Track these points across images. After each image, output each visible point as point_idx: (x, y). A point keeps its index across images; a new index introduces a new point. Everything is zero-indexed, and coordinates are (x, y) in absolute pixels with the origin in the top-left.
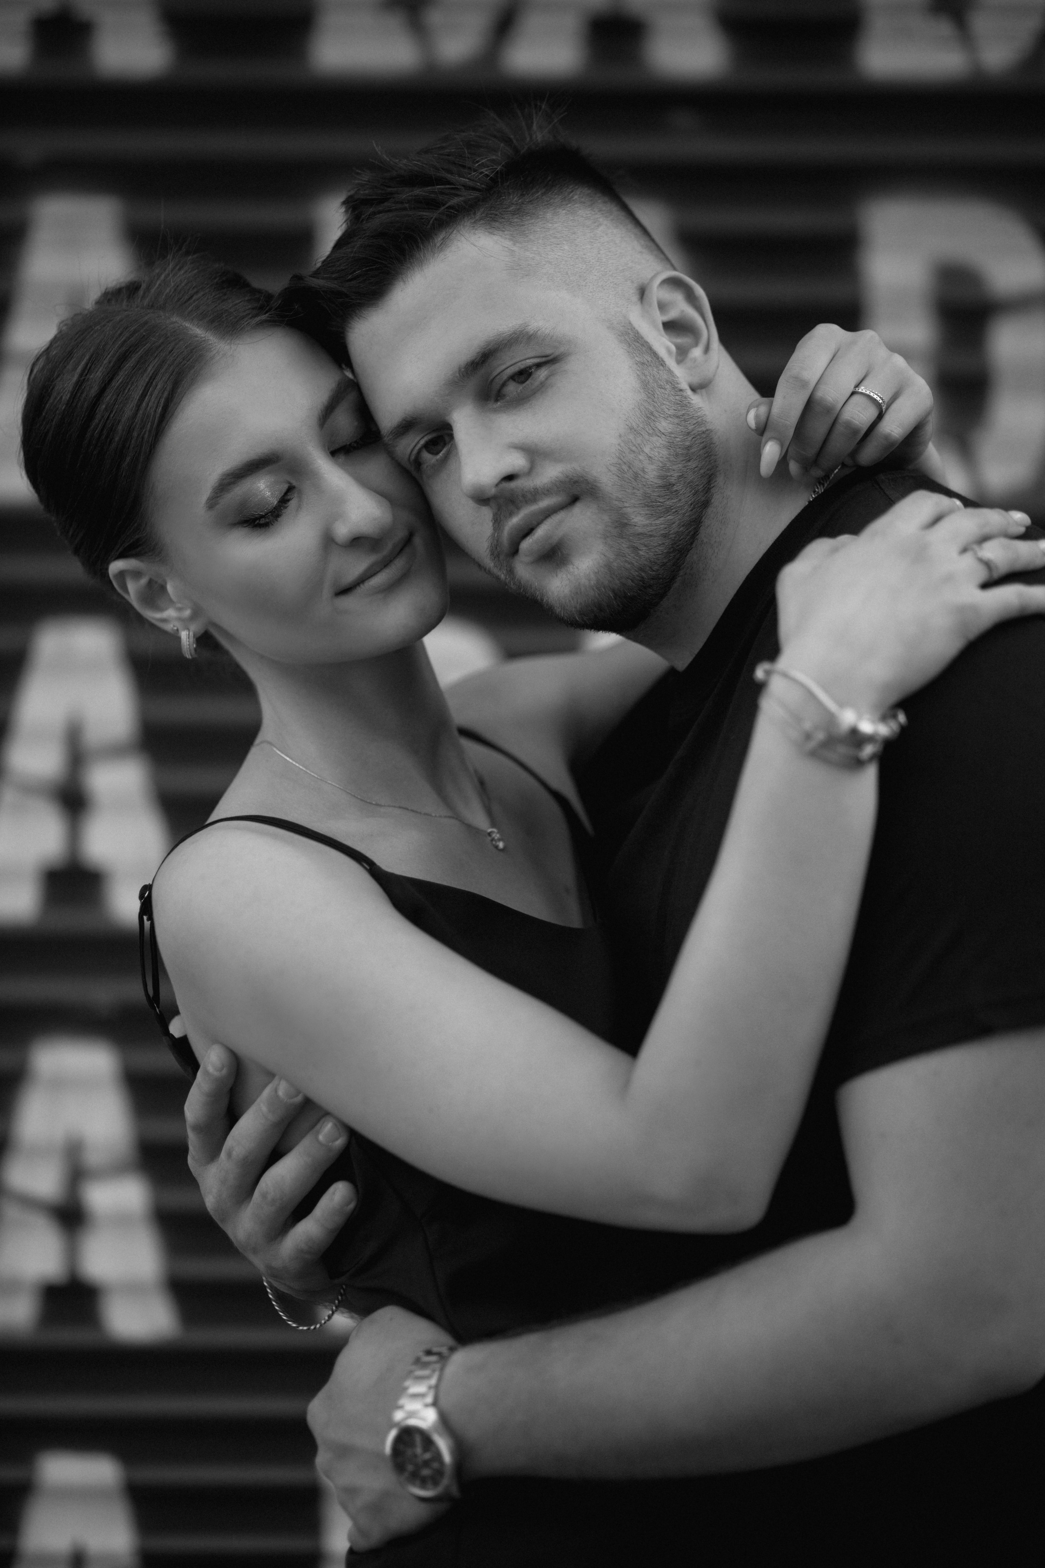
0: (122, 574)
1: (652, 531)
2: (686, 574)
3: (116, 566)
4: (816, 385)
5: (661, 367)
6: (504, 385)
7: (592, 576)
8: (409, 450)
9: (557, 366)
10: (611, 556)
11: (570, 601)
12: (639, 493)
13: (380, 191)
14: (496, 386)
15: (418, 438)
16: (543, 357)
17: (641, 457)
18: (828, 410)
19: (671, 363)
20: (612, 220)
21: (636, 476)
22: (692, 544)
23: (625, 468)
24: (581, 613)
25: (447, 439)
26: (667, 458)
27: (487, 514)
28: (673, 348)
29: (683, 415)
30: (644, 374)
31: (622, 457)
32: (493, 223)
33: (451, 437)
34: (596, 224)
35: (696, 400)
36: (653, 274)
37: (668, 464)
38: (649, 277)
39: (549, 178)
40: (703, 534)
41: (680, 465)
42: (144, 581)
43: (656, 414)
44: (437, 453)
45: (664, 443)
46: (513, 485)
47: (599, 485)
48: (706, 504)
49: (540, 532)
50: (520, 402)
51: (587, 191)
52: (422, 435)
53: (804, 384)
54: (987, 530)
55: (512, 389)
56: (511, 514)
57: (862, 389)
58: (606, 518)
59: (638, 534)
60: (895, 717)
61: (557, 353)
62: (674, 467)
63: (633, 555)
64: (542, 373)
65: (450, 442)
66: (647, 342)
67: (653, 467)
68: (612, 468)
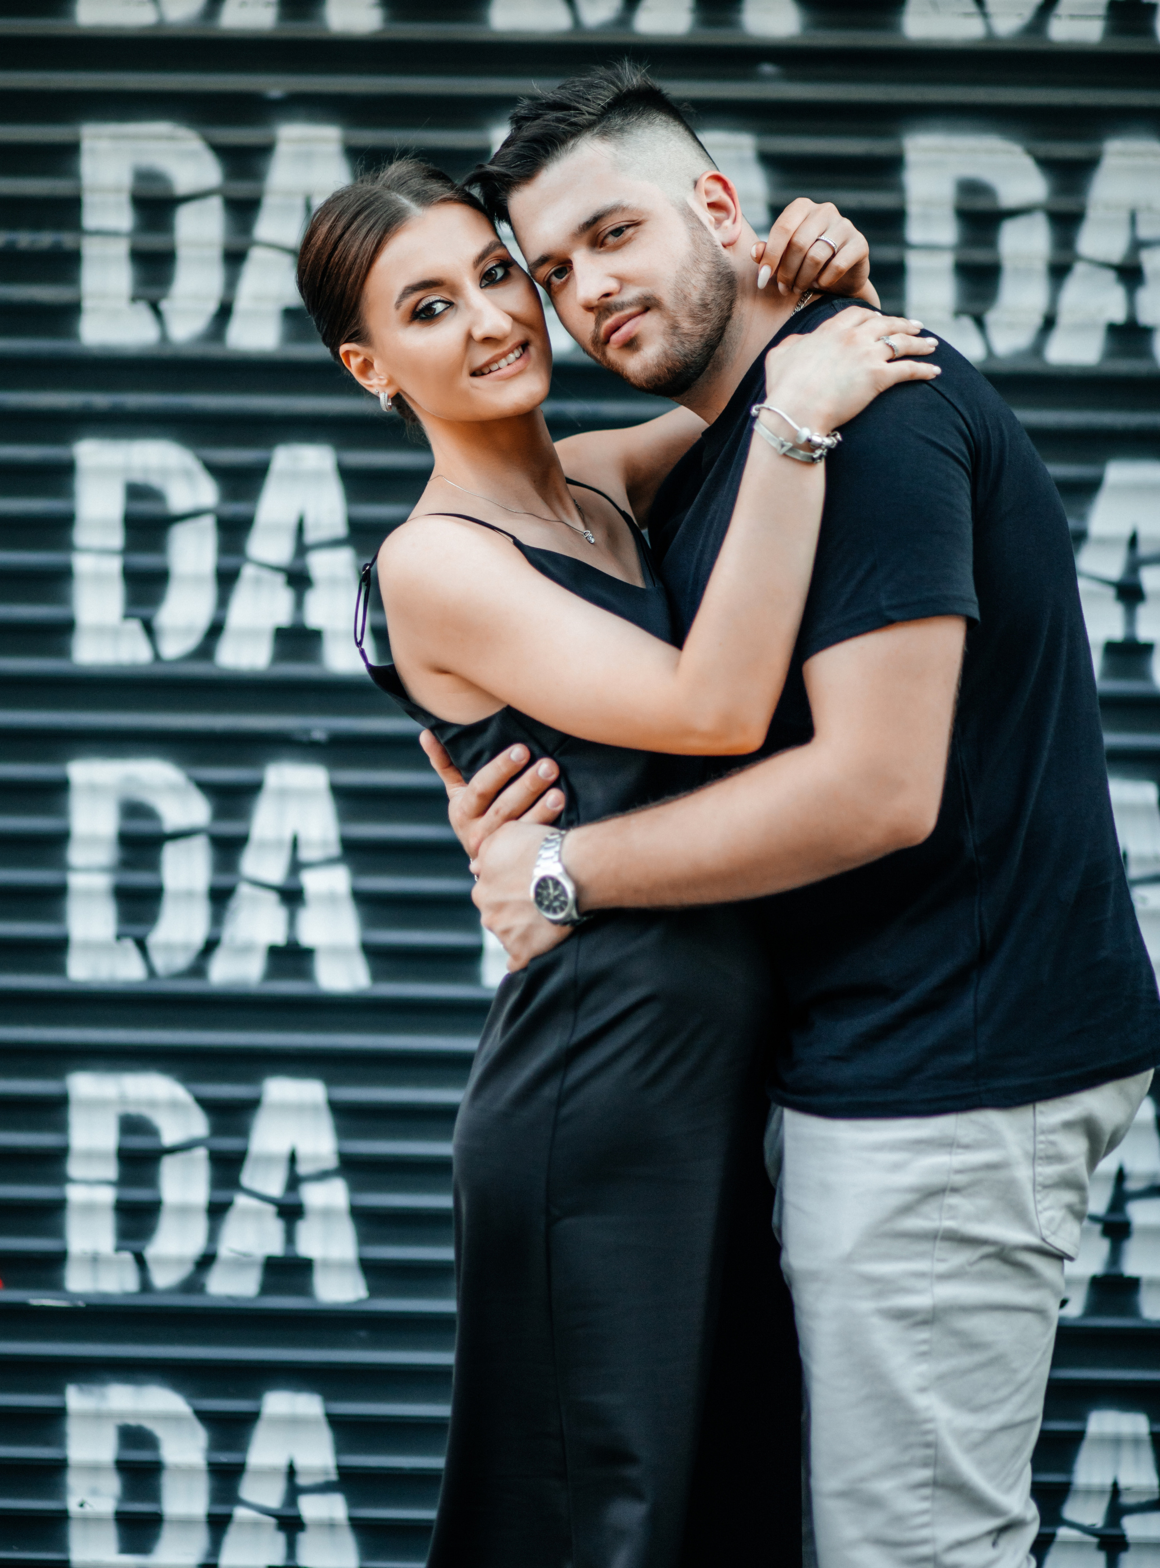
0: (347, 353)
1: (693, 332)
2: (714, 362)
3: (344, 348)
4: (794, 233)
5: (705, 231)
6: (606, 237)
7: (655, 358)
8: (544, 276)
9: (640, 227)
10: (667, 346)
11: (640, 374)
12: (687, 308)
13: (534, 112)
14: (601, 237)
15: (550, 268)
16: (631, 221)
17: (689, 286)
18: (801, 249)
19: (711, 228)
20: (679, 137)
21: (685, 297)
22: (719, 342)
23: (679, 292)
24: (647, 382)
25: (568, 269)
26: (705, 288)
27: (591, 317)
28: (713, 220)
29: (717, 261)
30: (693, 235)
31: (677, 285)
32: (606, 137)
33: (571, 268)
34: (669, 140)
35: (725, 252)
36: (702, 173)
37: (706, 291)
38: (701, 173)
39: (641, 109)
40: (726, 336)
41: (713, 293)
42: (360, 359)
43: (700, 260)
44: (562, 278)
45: (704, 278)
46: (609, 299)
47: (662, 301)
48: (728, 318)
49: (624, 330)
50: (617, 248)
51: (664, 118)
52: (552, 267)
53: (787, 231)
54: (893, 329)
55: (611, 240)
56: (607, 317)
57: (823, 238)
58: (665, 322)
59: (685, 334)
60: (834, 436)
61: (640, 219)
62: (710, 294)
63: (681, 346)
64: (630, 232)
65: (570, 271)
66: (696, 215)
67: (696, 292)
68: (671, 291)
